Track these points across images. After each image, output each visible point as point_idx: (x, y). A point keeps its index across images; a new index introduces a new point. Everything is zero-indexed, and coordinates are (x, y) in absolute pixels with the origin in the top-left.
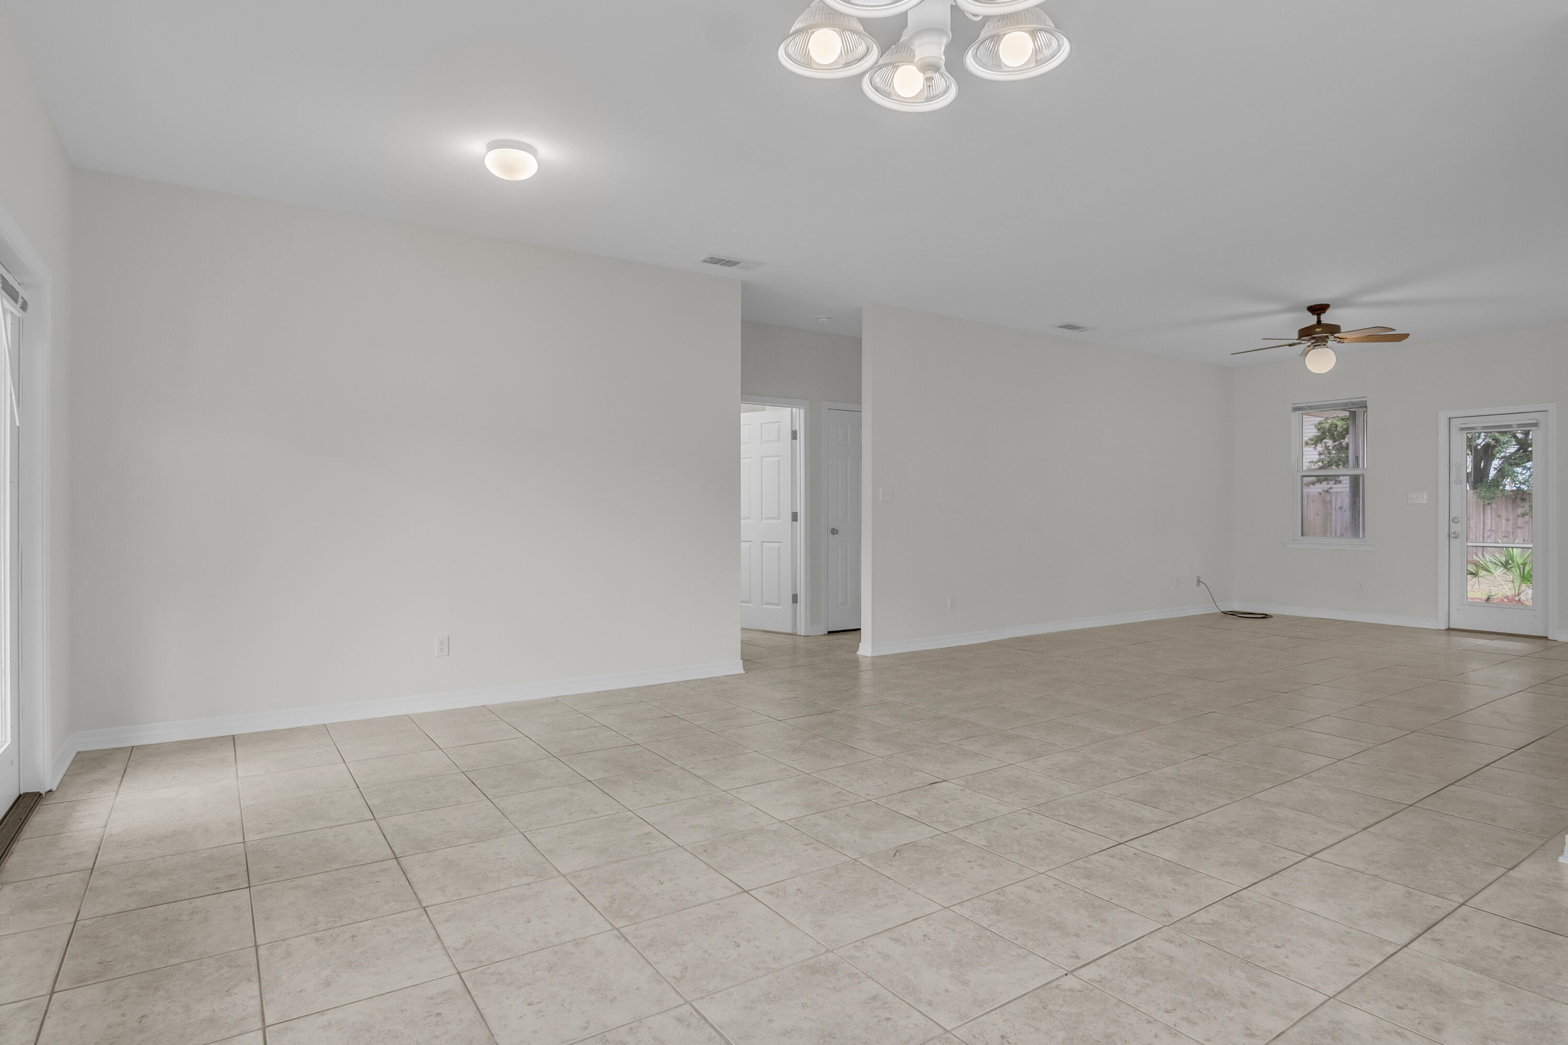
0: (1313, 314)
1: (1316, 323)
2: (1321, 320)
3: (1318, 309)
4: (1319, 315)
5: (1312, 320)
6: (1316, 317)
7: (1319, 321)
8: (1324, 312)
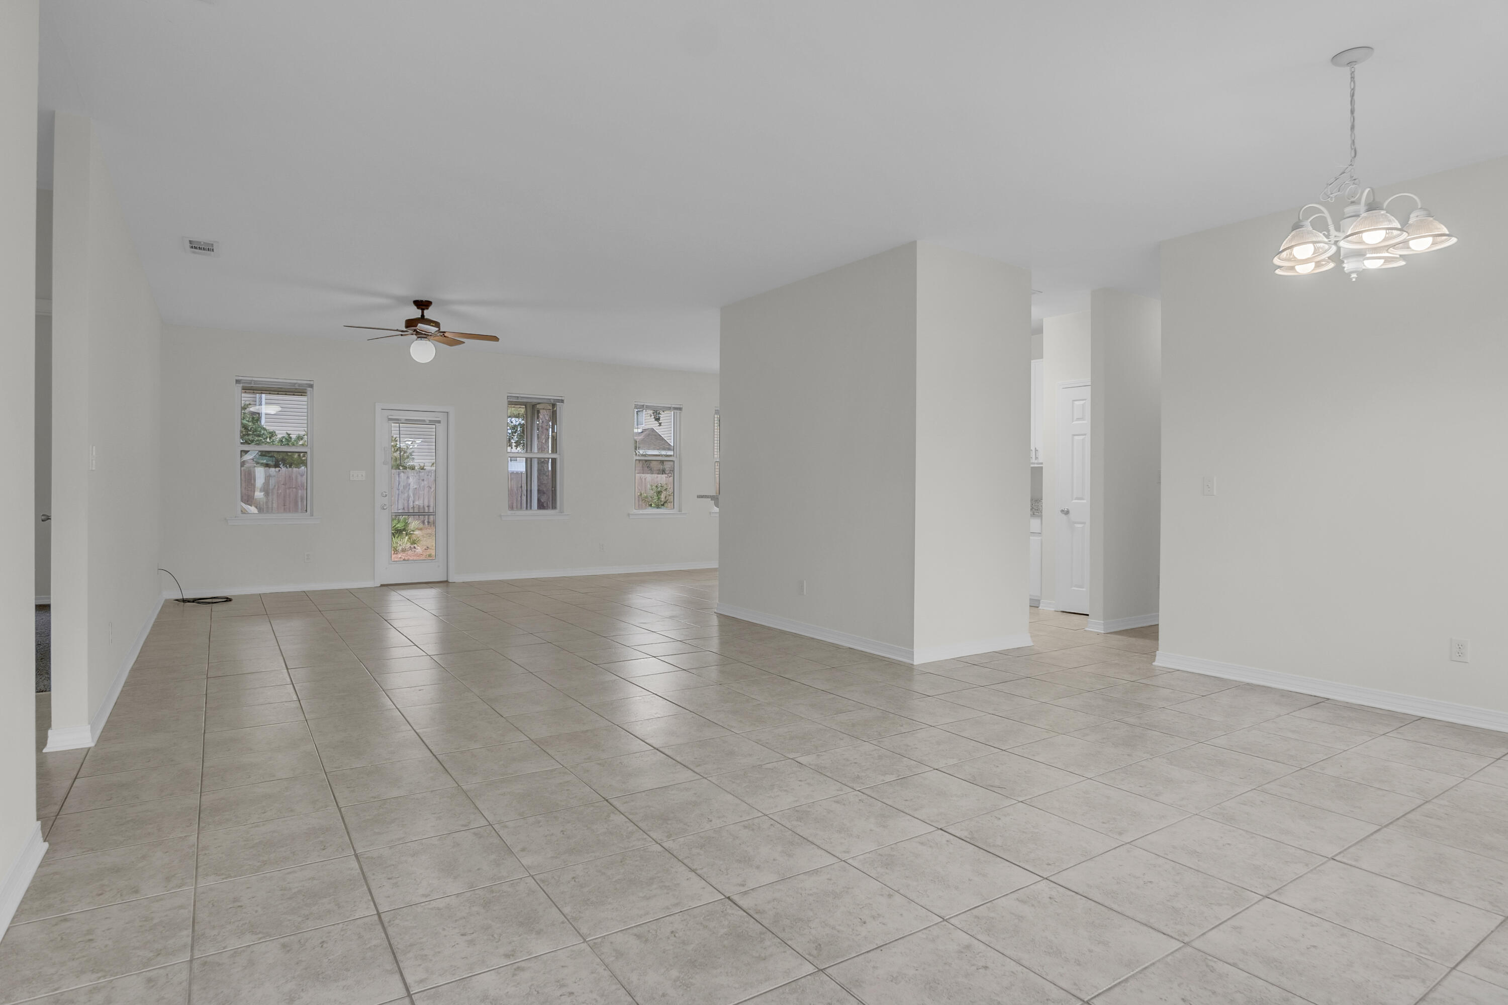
0: (418, 308)
1: (420, 317)
2: (425, 315)
3: (422, 305)
4: (423, 310)
5: (416, 313)
6: (420, 311)
7: (423, 316)
8: (428, 309)
